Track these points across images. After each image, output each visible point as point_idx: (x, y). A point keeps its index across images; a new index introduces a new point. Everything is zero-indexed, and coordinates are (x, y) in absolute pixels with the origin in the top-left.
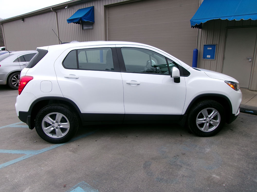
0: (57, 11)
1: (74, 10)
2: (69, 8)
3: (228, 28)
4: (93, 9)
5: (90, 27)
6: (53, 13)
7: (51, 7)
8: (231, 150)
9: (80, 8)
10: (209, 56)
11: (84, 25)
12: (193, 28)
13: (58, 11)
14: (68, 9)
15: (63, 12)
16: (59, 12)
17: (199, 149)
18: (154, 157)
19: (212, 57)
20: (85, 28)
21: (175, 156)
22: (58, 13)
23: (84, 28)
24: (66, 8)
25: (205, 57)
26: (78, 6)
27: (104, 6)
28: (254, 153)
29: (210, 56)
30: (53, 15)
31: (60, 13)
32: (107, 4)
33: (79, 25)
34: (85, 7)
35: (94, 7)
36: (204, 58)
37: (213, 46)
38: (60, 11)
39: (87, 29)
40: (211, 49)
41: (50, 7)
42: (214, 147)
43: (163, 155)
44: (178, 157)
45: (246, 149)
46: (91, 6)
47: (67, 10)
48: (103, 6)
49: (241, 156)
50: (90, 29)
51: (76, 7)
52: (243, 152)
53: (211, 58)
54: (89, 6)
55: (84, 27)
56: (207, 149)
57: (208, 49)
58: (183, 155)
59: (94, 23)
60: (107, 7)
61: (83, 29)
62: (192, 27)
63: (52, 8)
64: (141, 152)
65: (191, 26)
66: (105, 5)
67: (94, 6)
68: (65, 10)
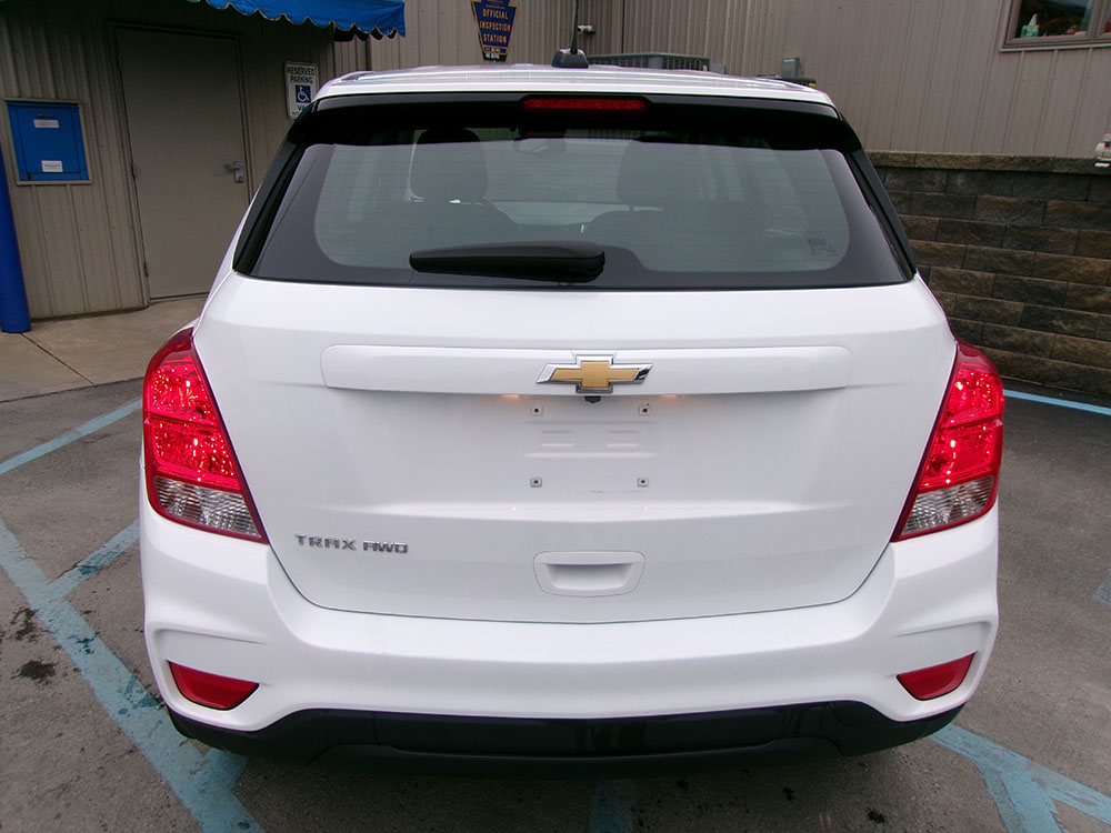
10: (53, 166)
19: (76, 170)
25: (31, 172)
29: (60, 163)
36: (29, 179)
37: (66, 110)
40: (54, 124)
53: (66, 174)
57: (38, 124)
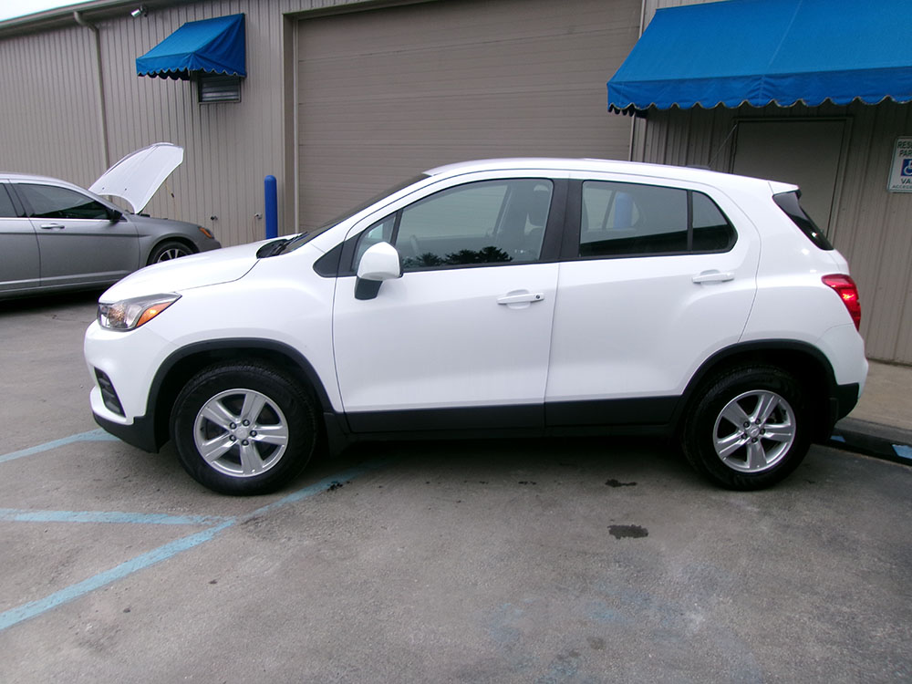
0: (98, 26)
1: (167, 26)
2: (146, 16)
3: (739, 122)
4: (239, 24)
5: (228, 94)
6: (85, 29)
7: (73, 8)
8: (789, 618)
9: (191, 19)
11: (205, 85)
12: (617, 112)
13: (104, 25)
14: (145, 19)
15: (124, 32)
16: (107, 28)
17: (659, 616)
18: (472, 663)
20: (208, 96)
21: (560, 658)
22: (104, 35)
23: (205, 95)
24: (133, 14)
26: (183, 13)
27: (285, 15)
28: (879, 634)
30: (85, 38)
31: (111, 34)
32: (295, 9)
33: (187, 83)
34: (208, 17)
35: (247, 17)
38: (110, 25)
39: (217, 102)
41: (69, 9)
42: (719, 603)
43: (510, 649)
44: (574, 662)
45: (845, 609)
46: (235, 12)
47: (137, 22)
48: (282, 16)
49: (834, 647)
50: (226, 101)
51: (175, 14)
52: (838, 623)
54: (226, 13)
55: (204, 90)
56: (693, 616)
58: (597, 648)
59: (244, 79)
60: (296, 22)
61: (200, 99)
62: (610, 111)
63: (81, 13)
64: (412, 636)
65: (607, 107)
66: (287, 11)
67: (243, 15)
68: (130, 21)
